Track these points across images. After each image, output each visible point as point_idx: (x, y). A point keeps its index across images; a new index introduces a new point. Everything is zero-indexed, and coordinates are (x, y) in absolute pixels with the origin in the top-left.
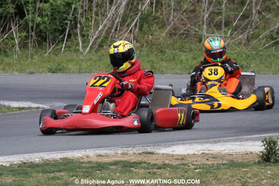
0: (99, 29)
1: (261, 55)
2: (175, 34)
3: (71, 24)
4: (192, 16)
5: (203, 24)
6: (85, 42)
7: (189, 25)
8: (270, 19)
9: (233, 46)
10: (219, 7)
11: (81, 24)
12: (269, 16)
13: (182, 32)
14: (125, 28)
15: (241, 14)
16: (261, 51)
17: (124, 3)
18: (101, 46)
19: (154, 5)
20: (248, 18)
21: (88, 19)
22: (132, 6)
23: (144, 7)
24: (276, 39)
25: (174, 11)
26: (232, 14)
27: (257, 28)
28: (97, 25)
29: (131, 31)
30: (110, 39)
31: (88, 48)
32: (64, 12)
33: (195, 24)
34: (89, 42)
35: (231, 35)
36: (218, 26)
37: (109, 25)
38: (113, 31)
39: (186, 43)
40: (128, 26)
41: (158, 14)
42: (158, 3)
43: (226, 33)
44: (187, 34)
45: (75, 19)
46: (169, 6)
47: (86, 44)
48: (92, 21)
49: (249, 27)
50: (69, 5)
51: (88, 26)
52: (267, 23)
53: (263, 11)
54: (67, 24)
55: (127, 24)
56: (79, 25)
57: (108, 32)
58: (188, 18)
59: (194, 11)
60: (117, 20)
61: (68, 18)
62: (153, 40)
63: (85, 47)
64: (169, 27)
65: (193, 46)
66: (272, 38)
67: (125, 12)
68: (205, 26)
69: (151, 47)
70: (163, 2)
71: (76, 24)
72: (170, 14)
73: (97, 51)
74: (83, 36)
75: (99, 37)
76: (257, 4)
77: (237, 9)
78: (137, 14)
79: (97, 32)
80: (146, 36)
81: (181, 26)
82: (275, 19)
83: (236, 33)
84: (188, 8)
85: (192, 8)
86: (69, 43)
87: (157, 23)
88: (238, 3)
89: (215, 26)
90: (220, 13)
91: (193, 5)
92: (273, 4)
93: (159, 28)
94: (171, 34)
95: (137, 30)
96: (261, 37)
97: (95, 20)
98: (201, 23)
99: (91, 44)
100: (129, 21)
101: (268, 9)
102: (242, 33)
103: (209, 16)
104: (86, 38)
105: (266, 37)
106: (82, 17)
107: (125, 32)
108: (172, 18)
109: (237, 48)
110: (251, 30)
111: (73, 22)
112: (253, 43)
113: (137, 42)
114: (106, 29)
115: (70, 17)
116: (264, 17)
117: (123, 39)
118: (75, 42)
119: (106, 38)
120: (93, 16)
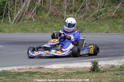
0: (18, 13)
1: (90, 24)
2: (52, 15)
3: (5, 11)
4: (59, 7)
5: (64, 11)
6: (12, 19)
7: (58, 11)
8: (94, 8)
10: (71, 3)
11: (10, 11)
12: (93, 7)
13: (55, 14)
15: (81, 6)
16: (90, 23)
17: (29, 2)
18: (19, 21)
19: (43, 3)
20: (84, 8)
21: (13, 9)
22: (33, 3)
23: (38, 4)
24: (97, 17)
25: (51, 5)
26: (77, 6)
27: (88, 12)
28: (17, 11)
29: (32, 14)
30: (23, 17)
31: (13, 22)
32: (2, 6)
33: (61, 11)
34: (14, 19)
35: (77, 15)
36: (71, 12)
37: (22, 11)
38: (24, 14)
39: (57, 19)
40: (31, 12)
41: (45, 6)
42: (44, 1)
43: (74, 15)
44: (57, 15)
45: (7, 9)
46: (49, 3)
47: (12, 20)
49: (85, 12)
50: (4, 2)
51: (13, 12)
52: (93, 10)
53: (91, 5)
56: (9, 12)
57: (22, 15)
58: (57, 8)
59: (60, 5)
60: (26, 9)
61: (4, 8)
62: (42, 18)
63: (12, 21)
64: (49, 12)
65: (60, 21)
66: (95, 17)
67: (30, 5)
68: (65, 12)
69: (41, 21)
70: (47, 1)
71: (8, 11)
72: (50, 6)
73: (17, 23)
74: (11, 16)
75: (18, 17)
76: (88, 2)
77: (79, 4)
78: (35, 6)
79: (17, 15)
80: (39, 16)
81: (55, 12)
82: (96, 9)
83: (79, 14)
84: (57, 4)
85: (59, 4)
86: (5, 20)
87: (44, 11)
88: (80, 2)
89: (70, 12)
90: (72, 6)
91: (60, 2)
92: (95, 2)
93: (45, 13)
94: (50, 15)
95: (35, 13)
96: (90, 16)
97: (16, 9)
98: (63, 10)
99: (14, 20)
100: (31, 9)
101: (93, 4)
102: (81, 15)
103: (67, 7)
105: (92, 16)
106: (11, 8)
107: (30, 15)
108: (50, 8)
109: (79, 21)
110: (86, 13)
111: (6, 10)
112: (86, 19)
113: (35, 19)
114: (21, 13)
115: (5, 8)
116: (91, 7)
117: (29, 17)
118: (7, 19)
119: (21, 17)
120: (15, 7)
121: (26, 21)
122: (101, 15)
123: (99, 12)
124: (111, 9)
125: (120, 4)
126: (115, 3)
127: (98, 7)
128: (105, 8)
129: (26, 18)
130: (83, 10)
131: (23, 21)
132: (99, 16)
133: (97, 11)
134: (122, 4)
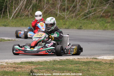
0: (16, 9)
1: (81, 22)
2: (46, 13)
4: (53, 6)
6: (10, 15)
7: (52, 9)
8: (84, 8)
9: (70, 18)
10: (64, 3)
13: (49, 12)
14: (26, 10)
15: (73, 5)
18: (17, 16)
19: (38, 1)
20: (75, 7)
21: (11, 5)
22: (29, 1)
24: (87, 16)
25: (46, 3)
26: (69, 5)
27: (79, 11)
29: (28, 11)
30: (20, 14)
32: (2, 3)
33: (54, 9)
34: (12, 15)
35: (69, 13)
36: (64, 10)
38: (21, 11)
41: (39, 4)
43: (67, 13)
44: (51, 13)
46: (44, 1)
48: (13, 6)
51: (11, 8)
52: (83, 10)
53: (81, 5)
54: (3, 7)
55: (27, 8)
56: (8, 8)
58: (51, 7)
60: (23, 6)
63: (10, 17)
66: (85, 16)
67: (26, 3)
72: (44, 4)
74: (9, 12)
75: (16, 13)
76: (79, 2)
77: (71, 3)
78: (31, 4)
79: (15, 11)
81: (49, 10)
82: (86, 8)
83: (71, 13)
84: (51, 3)
85: (53, 3)
86: (4, 15)
87: (39, 8)
88: (71, 1)
89: (62, 10)
90: (64, 5)
92: (85, 2)
95: (31, 11)
96: (81, 15)
98: (57, 9)
100: (28, 7)
101: (83, 4)
102: (73, 13)
103: (60, 6)
104: (10, 13)
105: (83, 15)
106: (9, 5)
107: (26, 11)
108: (45, 6)
109: (71, 19)
110: (77, 12)
111: (5, 7)
112: (78, 17)
113: (31, 15)
114: (19, 9)
115: (5, 4)
116: (82, 7)
117: (26, 14)
118: (6, 14)
119: (19, 13)
120: (14, 4)
121: (23, 17)
122: (91, 14)
123: (89, 11)
124: (100, 9)
125: (108, 5)
126: (103, 4)
127: (88, 7)
128: (94, 8)
129: (23, 14)
130: (74, 9)
131: (20, 17)
132: (89, 15)
133: (87, 10)
134: (110, 5)
